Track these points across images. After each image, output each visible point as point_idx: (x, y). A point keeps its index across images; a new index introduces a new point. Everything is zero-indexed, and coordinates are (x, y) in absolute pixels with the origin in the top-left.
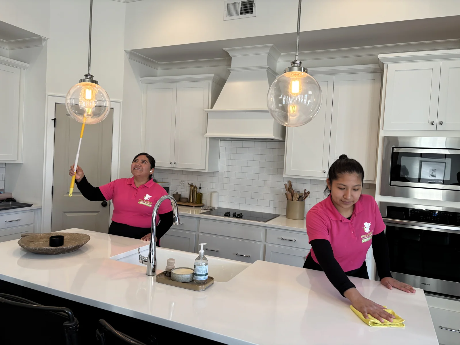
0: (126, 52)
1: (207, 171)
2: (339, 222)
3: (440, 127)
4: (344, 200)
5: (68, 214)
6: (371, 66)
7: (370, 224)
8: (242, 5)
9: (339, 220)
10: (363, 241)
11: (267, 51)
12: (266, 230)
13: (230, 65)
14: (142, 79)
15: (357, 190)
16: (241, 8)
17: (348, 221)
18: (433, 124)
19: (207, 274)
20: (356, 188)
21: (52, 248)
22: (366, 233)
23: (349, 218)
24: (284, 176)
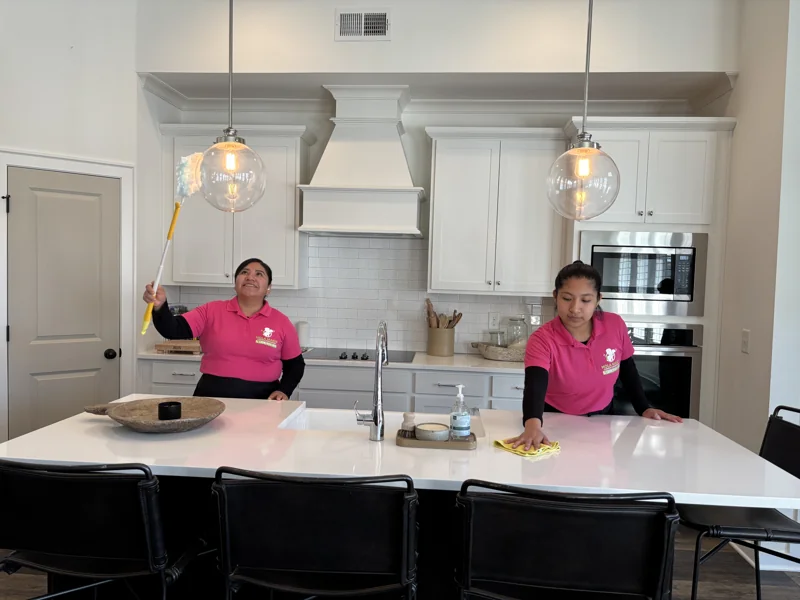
0: (140, 75)
1: (296, 288)
2: (571, 348)
3: (649, 219)
4: (570, 315)
5: (40, 379)
6: (551, 131)
7: (614, 351)
8: (366, 19)
9: (569, 344)
10: (604, 373)
11: (398, 95)
12: (414, 375)
13: (333, 114)
14: (162, 126)
15: (589, 301)
16: (366, 24)
17: (584, 346)
18: (640, 214)
19: (468, 428)
20: (587, 298)
21: (166, 422)
22: (608, 363)
23: (585, 343)
24: (429, 291)
